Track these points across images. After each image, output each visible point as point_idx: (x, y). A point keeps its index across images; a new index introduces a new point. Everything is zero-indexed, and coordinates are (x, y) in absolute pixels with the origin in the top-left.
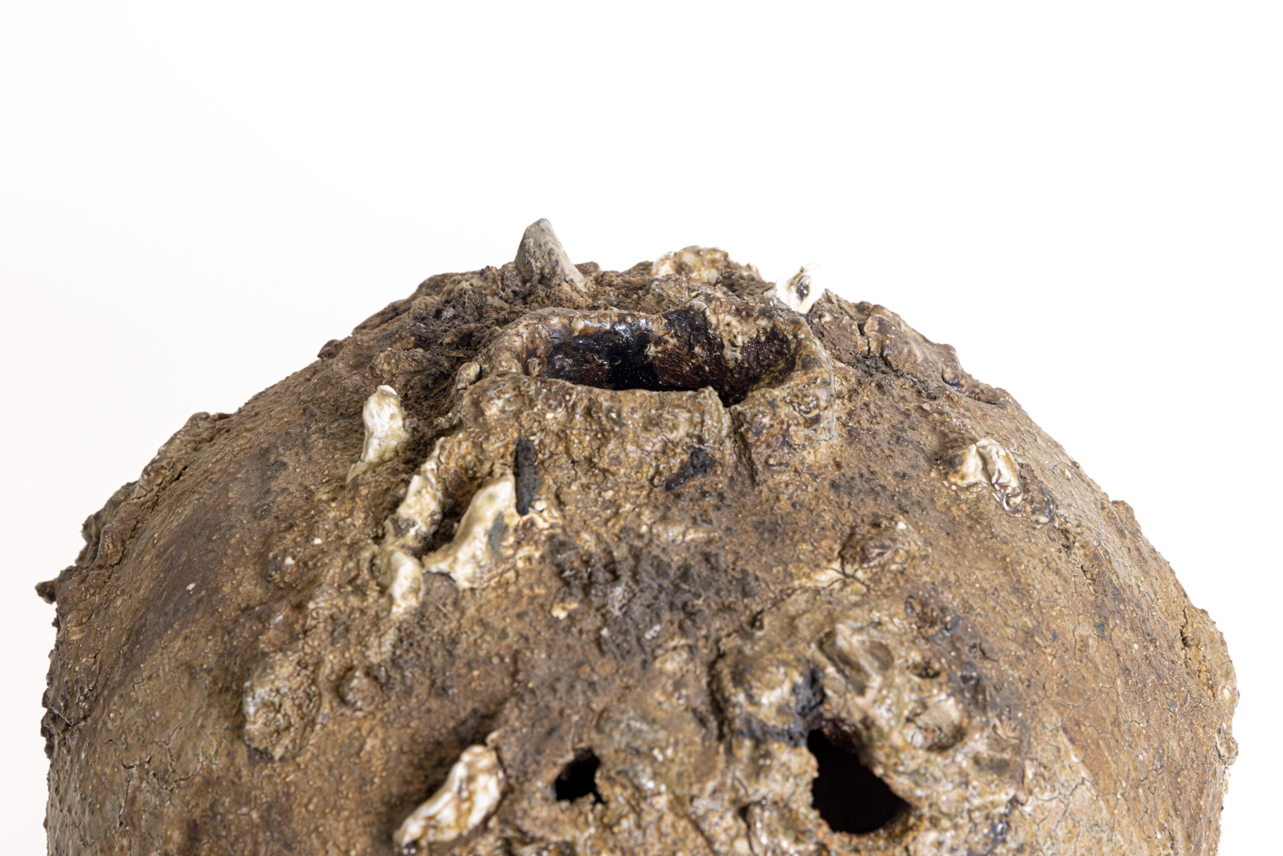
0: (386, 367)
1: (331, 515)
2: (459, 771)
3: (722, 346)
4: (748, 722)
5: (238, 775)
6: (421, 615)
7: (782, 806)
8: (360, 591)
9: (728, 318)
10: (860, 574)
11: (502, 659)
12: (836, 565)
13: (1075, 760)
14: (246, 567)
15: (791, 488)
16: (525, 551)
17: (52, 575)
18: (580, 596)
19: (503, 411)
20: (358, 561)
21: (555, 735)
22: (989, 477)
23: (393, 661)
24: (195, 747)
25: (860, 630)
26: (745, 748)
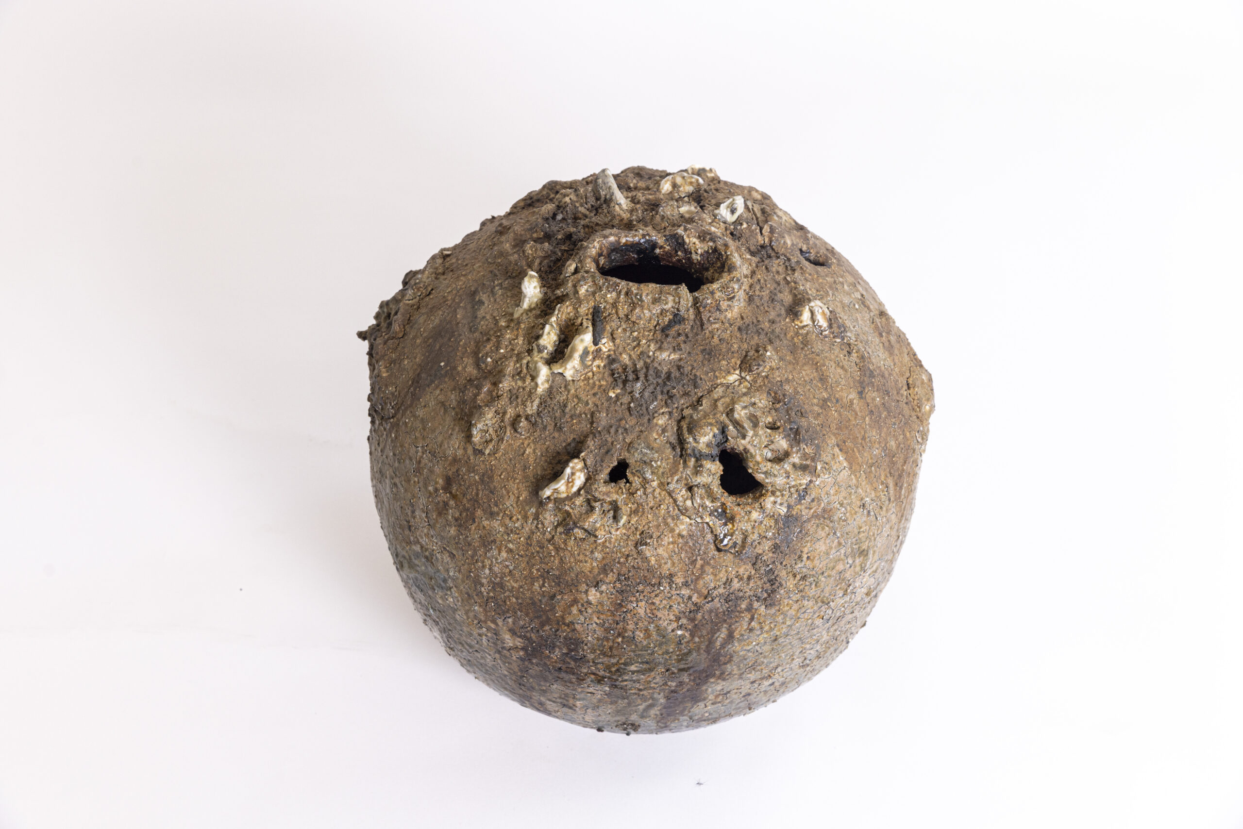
0: (530, 252)
1: (508, 336)
2: (568, 471)
3: (691, 253)
4: (694, 450)
5: (469, 458)
6: (550, 392)
7: (707, 487)
8: (523, 380)
9: (695, 240)
10: (748, 377)
11: (586, 416)
12: (738, 372)
13: (841, 458)
14: (468, 358)
15: (720, 331)
16: (597, 363)
17: (365, 328)
18: (621, 386)
19: (587, 291)
20: (521, 364)
21: (609, 453)
22: (814, 321)
23: (538, 414)
24: (448, 443)
25: (745, 407)
26: (692, 462)
